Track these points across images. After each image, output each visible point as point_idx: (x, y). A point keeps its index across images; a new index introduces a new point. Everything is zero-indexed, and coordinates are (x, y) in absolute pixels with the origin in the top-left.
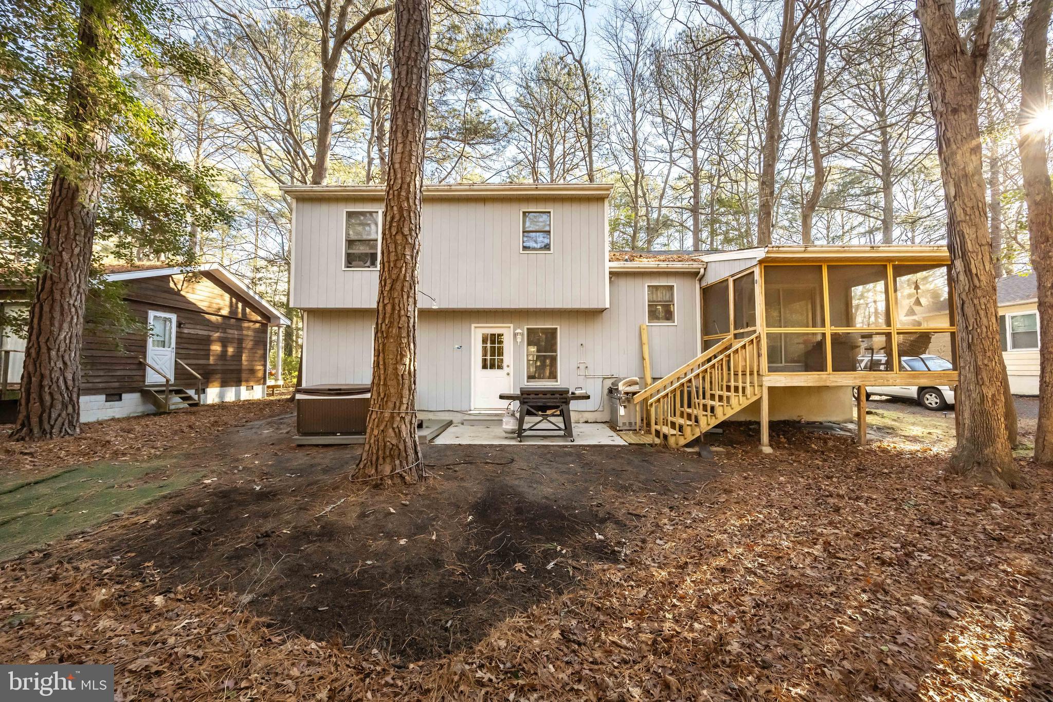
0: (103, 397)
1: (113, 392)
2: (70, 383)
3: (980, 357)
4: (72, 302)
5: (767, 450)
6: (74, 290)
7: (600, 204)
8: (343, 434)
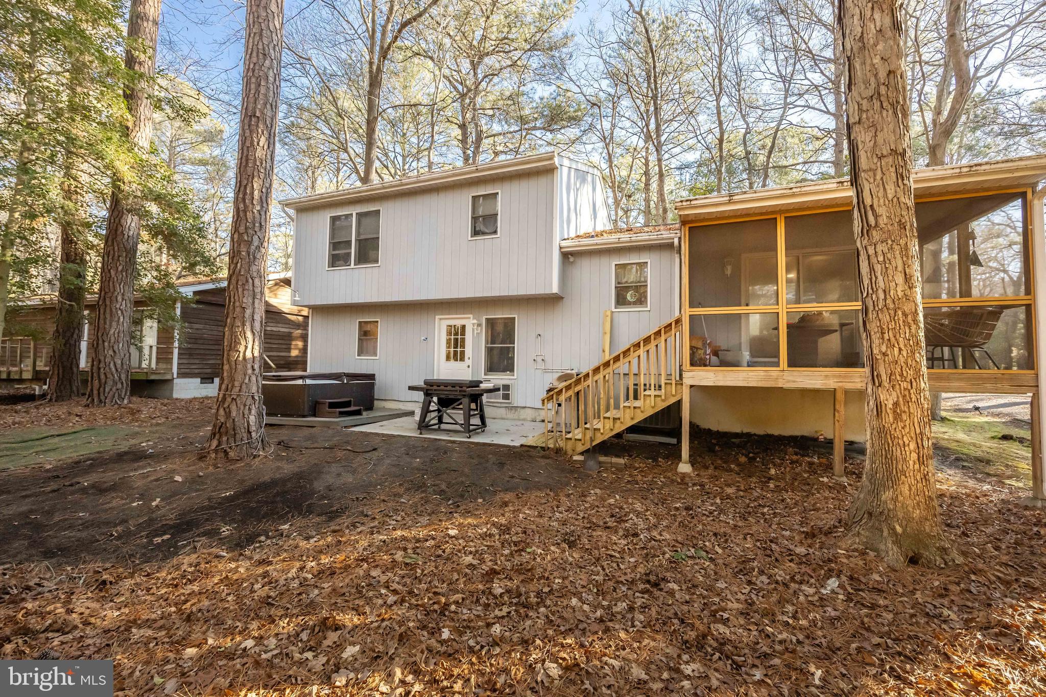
0: (199, 380)
1: (206, 376)
2: (119, 366)
3: (876, 342)
4: (118, 306)
5: (684, 468)
6: (120, 298)
7: (549, 177)
8: (282, 415)
